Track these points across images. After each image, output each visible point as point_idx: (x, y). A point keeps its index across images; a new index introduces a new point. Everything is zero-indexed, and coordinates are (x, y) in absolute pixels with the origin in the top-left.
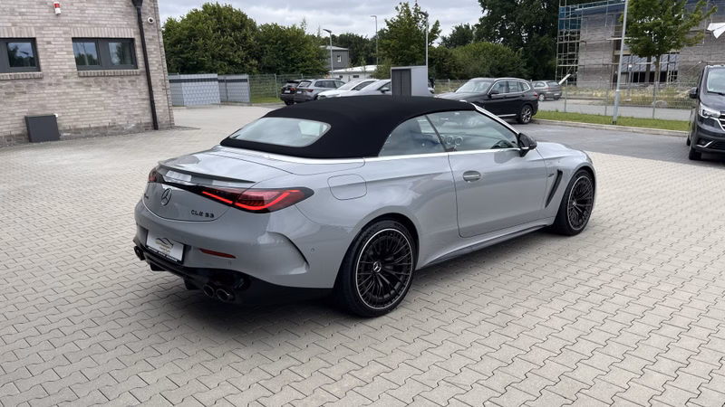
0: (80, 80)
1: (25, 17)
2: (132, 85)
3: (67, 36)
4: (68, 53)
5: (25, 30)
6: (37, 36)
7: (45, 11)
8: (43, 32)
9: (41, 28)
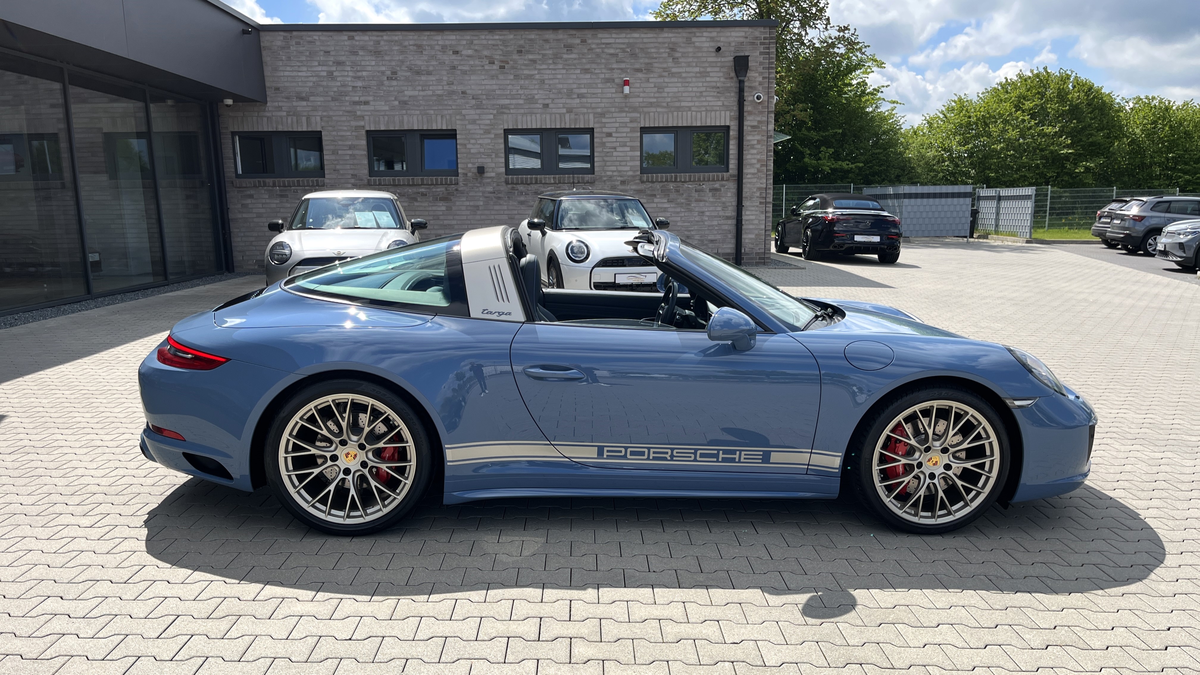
0: (642, 187)
1: (584, 100)
2: (714, 196)
3: (634, 125)
4: (633, 149)
5: (582, 117)
6: (596, 126)
7: (611, 91)
8: (604, 120)
9: (602, 115)
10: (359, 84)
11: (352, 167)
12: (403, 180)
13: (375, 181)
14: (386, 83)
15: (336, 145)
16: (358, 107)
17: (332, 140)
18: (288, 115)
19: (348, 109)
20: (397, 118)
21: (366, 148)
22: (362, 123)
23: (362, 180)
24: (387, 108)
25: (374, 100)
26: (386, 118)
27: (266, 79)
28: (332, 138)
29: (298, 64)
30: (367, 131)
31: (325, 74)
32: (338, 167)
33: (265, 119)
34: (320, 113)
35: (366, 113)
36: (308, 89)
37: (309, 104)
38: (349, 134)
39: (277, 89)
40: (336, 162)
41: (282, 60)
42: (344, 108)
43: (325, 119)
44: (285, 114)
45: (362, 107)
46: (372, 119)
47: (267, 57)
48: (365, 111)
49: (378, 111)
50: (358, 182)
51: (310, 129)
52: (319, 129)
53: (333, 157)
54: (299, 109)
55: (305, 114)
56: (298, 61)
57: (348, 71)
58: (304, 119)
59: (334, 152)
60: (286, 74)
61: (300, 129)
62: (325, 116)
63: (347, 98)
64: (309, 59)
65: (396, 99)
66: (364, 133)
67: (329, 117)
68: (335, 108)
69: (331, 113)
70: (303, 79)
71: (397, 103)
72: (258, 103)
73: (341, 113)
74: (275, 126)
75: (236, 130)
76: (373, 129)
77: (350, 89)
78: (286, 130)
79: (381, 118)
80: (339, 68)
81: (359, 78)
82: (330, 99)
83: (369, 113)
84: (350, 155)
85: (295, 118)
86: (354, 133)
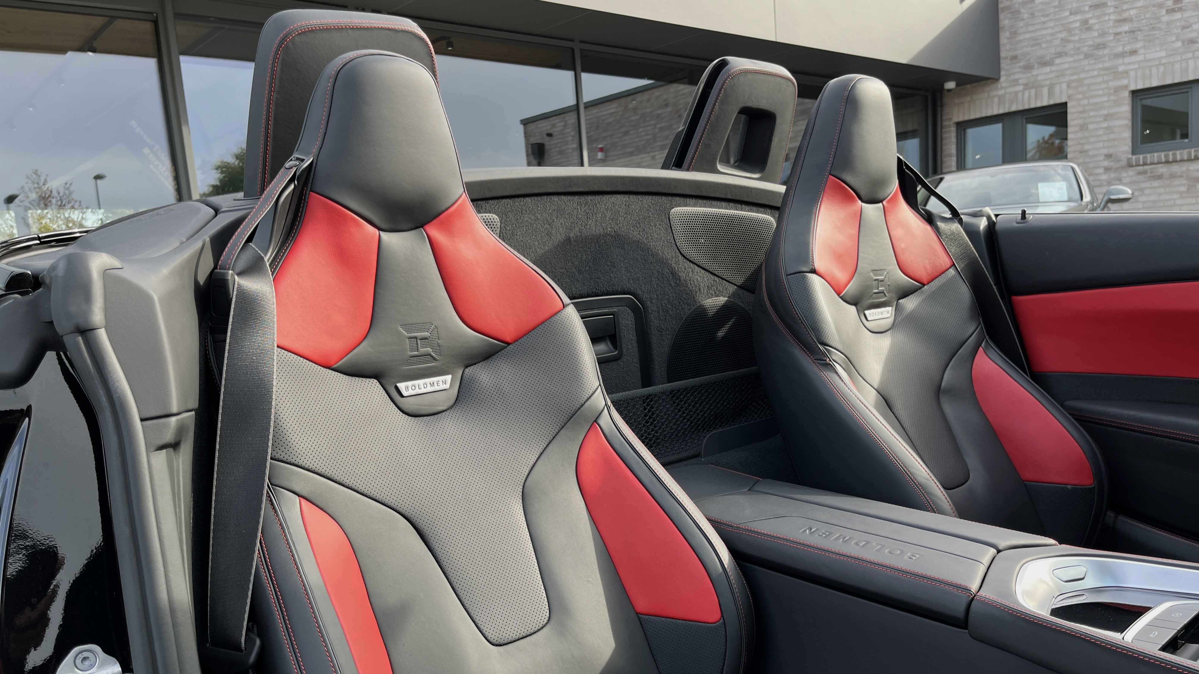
10: (1126, 28)
11: (1106, 144)
12: (1181, 154)
13: (1138, 160)
14: (1165, 19)
15: (1085, 118)
16: (1120, 61)
17: (1082, 112)
18: (1025, 89)
19: (1107, 65)
20: (1177, 66)
21: (1129, 115)
22: (1125, 82)
23: (1119, 161)
24: (1163, 54)
25: (1145, 47)
26: (1162, 68)
27: (1002, 48)
28: (1081, 109)
29: (1043, 19)
30: (1135, 93)
31: (1078, 24)
32: (1087, 147)
33: (996, 100)
34: (1067, 79)
35: (1132, 67)
36: (1053, 50)
37: (1054, 68)
38: (1105, 99)
39: (1014, 58)
40: (1084, 141)
41: (1023, 20)
42: (1101, 66)
43: (1074, 84)
44: (1021, 88)
45: (1127, 60)
46: (1140, 73)
47: (1005, 21)
48: (1129, 64)
49: (1150, 60)
50: (1112, 164)
51: (1052, 102)
52: (1063, 101)
53: (1080, 135)
54: (1040, 78)
55: (1048, 82)
56: (1044, 16)
57: (1109, 14)
58: (1045, 90)
59: (1083, 127)
60: (1027, 36)
61: (1039, 104)
62: (1074, 81)
63: (1106, 51)
64: (1057, 9)
65: (1177, 40)
66: (1126, 94)
67: (1080, 80)
68: (1087, 68)
69: (1083, 76)
70: (1049, 38)
71: (1179, 44)
72: (990, 81)
73: (1096, 73)
74: (1007, 106)
75: (961, 119)
76: (1140, 86)
77: (1111, 38)
78: (1020, 108)
79: (1154, 70)
80: (1098, 12)
81: (1124, 20)
82: (1082, 57)
83: (1136, 66)
84: (1105, 128)
85: (1033, 92)
86: (1112, 98)
